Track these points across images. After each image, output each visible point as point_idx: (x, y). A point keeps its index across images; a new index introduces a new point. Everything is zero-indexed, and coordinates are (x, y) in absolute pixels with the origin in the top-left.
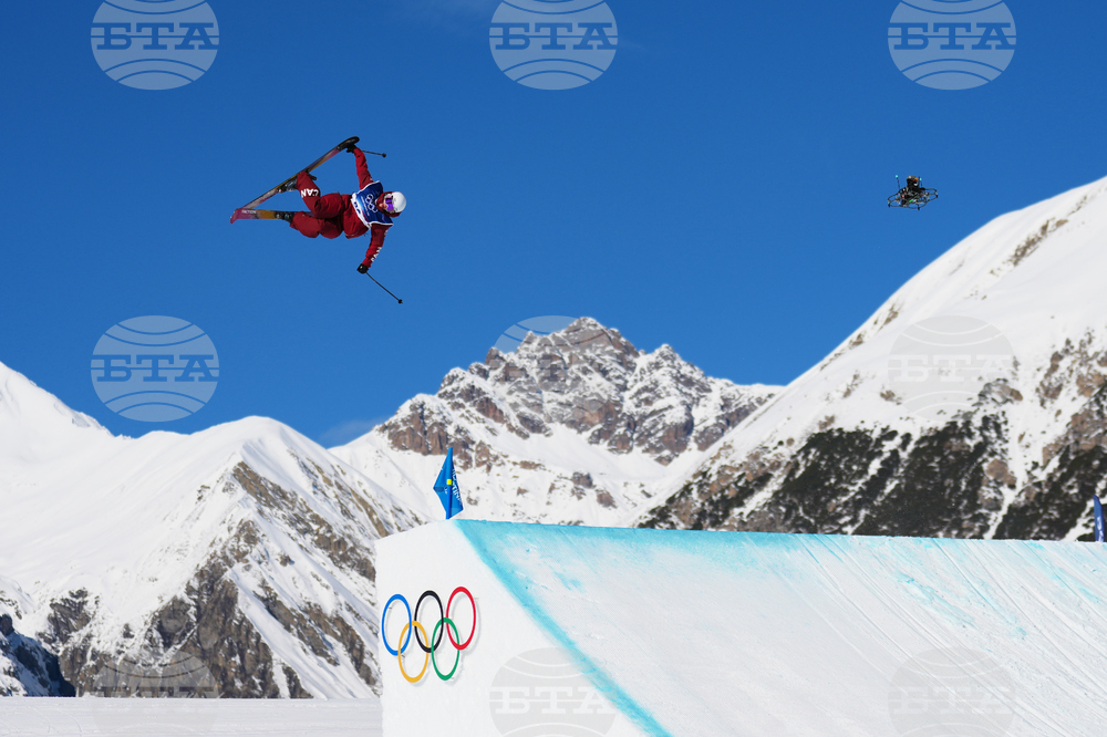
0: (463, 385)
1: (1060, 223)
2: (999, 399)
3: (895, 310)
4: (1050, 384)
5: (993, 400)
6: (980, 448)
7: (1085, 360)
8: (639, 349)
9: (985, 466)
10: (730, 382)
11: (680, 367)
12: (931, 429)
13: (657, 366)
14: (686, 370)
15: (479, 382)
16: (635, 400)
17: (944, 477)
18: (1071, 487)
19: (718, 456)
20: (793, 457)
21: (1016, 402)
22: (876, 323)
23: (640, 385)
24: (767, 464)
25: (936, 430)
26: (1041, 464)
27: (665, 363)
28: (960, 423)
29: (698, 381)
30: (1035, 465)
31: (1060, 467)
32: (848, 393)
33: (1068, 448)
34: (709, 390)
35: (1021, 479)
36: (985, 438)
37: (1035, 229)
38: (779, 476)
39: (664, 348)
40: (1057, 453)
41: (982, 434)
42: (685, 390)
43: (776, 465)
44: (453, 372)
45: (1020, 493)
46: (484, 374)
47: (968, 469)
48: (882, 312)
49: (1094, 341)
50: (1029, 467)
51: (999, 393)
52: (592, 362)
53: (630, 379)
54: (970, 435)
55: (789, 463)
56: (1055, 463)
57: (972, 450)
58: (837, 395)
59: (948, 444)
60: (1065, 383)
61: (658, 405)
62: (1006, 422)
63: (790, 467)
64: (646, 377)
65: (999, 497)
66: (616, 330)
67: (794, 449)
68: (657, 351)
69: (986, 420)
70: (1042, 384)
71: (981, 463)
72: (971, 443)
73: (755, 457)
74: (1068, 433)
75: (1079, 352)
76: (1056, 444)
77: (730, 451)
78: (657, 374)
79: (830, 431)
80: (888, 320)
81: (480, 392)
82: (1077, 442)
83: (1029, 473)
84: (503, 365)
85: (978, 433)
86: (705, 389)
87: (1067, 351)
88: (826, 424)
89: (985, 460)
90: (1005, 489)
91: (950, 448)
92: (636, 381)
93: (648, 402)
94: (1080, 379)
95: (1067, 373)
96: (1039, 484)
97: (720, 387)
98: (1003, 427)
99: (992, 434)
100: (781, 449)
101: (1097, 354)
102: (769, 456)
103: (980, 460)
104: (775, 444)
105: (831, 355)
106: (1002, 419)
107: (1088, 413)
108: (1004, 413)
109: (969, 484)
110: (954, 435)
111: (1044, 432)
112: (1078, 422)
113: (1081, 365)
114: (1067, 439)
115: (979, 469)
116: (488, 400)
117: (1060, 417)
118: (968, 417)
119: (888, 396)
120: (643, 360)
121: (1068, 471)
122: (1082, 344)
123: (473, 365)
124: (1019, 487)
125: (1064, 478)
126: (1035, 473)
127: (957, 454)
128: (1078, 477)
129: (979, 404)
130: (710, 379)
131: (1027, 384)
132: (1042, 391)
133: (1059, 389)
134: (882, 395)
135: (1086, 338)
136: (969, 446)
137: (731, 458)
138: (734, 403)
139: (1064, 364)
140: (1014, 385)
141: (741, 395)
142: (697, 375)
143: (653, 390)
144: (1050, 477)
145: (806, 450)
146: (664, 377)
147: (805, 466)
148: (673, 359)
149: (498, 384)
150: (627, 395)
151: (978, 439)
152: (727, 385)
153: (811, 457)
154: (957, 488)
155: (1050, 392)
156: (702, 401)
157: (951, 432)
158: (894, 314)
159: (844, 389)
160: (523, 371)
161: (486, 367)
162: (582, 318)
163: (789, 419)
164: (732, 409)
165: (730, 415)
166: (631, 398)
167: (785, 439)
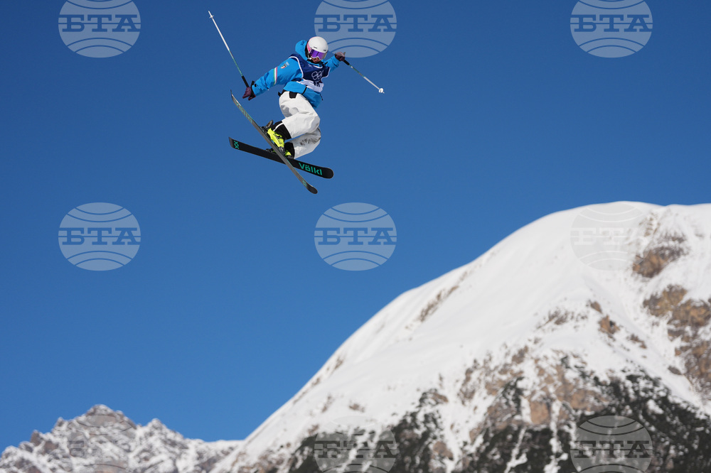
0: (16, 458)
1: (453, 289)
2: (433, 402)
3: (341, 359)
4: (467, 389)
5: (430, 403)
6: (426, 435)
7: (488, 372)
8: (137, 423)
9: (431, 447)
10: (200, 441)
11: (166, 433)
12: (388, 426)
13: (151, 434)
14: (171, 435)
15: (27, 455)
16: (138, 459)
17: (403, 456)
18: (494, 455)
19: (236, 461)
20: (293, 454)
21: (445, 403)
22: (328, 369)
23: (140, 448)
24: (274, 462)
25: (392, 426)
26: (469, 441)
27: (156, 432)
28: (409, 420)
29: (180, 443)
30: (465, 444)
31: (485, 442)
32: (325, 409)
33: (488, 430)
34: (187, 448)
35: (457, 453)
36: (428, 428)
37: (432, 297)
38: (284, 469)
39: (155, 422)
40: (480, 433)
41: (425, 426)
42: (171, 449)
43: (280, 462)
44: (8, 450)
45: (458, 463)
46: (30, 450)
47: (419, 450)
48: (332, 361)
49: (494, 359)
50: (461, 445)
51: (433, 398)
53: (133, 445)
54: (417, 427)
55: (290, 459)
56: (480, 440)
57: (420, 436)
58: (317, 411)
59: (402, 434)
60: (477, 388)
61: (153, 460)
62: (440, 417)
63: (291, 462)
64: (144, 442)
65: (444, 466)
66: (120, 412)
67: (292, 450)
68: (150, 425)
69: (426, 416)
70: (461, 390)
71: (427, 445)
72: (419, 432)
73: (264, 458)
74: (486, 419)
75: (484, 367)
76: (479, 428)
78: (151, 440)
79: (316, 435)
80: (337, 367)
81: (28, 462)
82: (493, 425)
83: (462, 449)
84: (43, 443)
85: (422, 426)
86: (184, 447)
87: (475, 367)
88: (313, 431)
89: (430, 443)
90: (446, 461)
91: (404, 436)
92: (136, 446)
93: (146, 459)
94: (488, 385)
95: (478, 382)
96: (471, 455)
97: (194, 445)
98: (439, 421)
99: (432, 425)
100: (283, 451)
101: (496, 368)
102: (275, 456)
103: (426, 443)
104: (278, 447)
105: (300, 393)
106: (436, 416)
107: (499, 405)
108: (438, 411)
109: (422, 459)
110: (406, 428)
111: (467, 422)
112: (493, 412)
113: (486, 375)
114: (486, 423)
115: (427, 449)
116: (34, 467)
117: (477, 411)
118: (414, 415)
119: (355, 407)
120: (140, 431)
121: (491, 444)
122: (485, 362)
123: (22, 445)
124: (456, 458)
125: (488, 449)
126: (467, 448)
127: (410, 440)
128: (499, 447)
129: (420, 406)
130: (188, 440)
131: (450, 391)
132: (462, 395)
133: (473, 392)
134: (351, 407)
135: (488, 358)
136: (417, 435)
137: (247, 460)
138: (205, 455)
139: (475, 376)
140: (441, 392)
141: (209, 449)
142: (178, 438)
143: (149, 451)
144: (478, 449)
145: (301, 449)
146: (156, 441)
147: (303, 459)
148: (161, 429)
149: (41, 455)
150: (131, 456)
151: (423, 429)
152: (200, 443)
153: (306, 453)
154: (413, 462)
155: (467, 395)
156: (183, 456)
157: (403, 426)
158: (340, 363)
159: (321, 406)
160: (57, 446)
161: (31, 445)
162: (96, 406)
163: (285, 430)
164: (205, 459)
165: (204, 463)
166: (135, 457)
167: (284, 443)
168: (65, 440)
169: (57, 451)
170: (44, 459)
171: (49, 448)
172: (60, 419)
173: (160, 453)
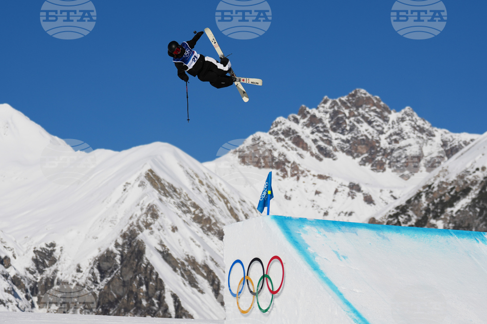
0: (284, 127)
8: (392, 109)
10: (447, 131)
11: (417, 121)
13: (403, 120)
14: (420, 122)
15: (294, 126)
16: (388, 140)
19: (438, 176)
20: (485, 178)
23: (392, 131)
24: (469, 182)
27: (408, 118)
29: (427, 130)
34: (434, 136)
38: (476, 190)
39: (407, 109)
42: (419, 135)
43: (474, 183)
44: (278, 119)
46: (296, 121)
52: (363, 117)
53: (386, 127)
55: (482, 182)
61: (402, 143)
63: (483, 184)
64: (396, 126)
66: (378, 97)
67: (486, 174)
68: (403, 111)
73: (461, 177)
77: (446, 173)
78: (403, 125)
81: (294, 132)
84: (309, 116)
86: (431, 135)
92: (389, 128)
93: (396, 141)
97: (440, 134)
100: (478, 173)
102: (470, 177)
104: (474, 170)
116: (299, 137)
120: (393, 116)
123: (291, 116)
130: (435, 128)
137: (446, 177)
138: (449, 144)
141: (453, 139)
142: (427, 126)
143: (399, 133)
146: (406, 127)
148: (412, 116)
149: (305, 127)
150: (383, 137)
152: (445, 133)
156: (430, 142)
160: (320, 120)
161: (299, 117)
162: (357, 89)
163: (483, 155)
164: (449, 148)
165: (447, 151)
166: (386, 139)
167: (480, 167)
168: (328, 116)
169: (320, 125)
170: (308, 131)
171: (313, 121)
172: (326, 97)
173: (409, 137)
